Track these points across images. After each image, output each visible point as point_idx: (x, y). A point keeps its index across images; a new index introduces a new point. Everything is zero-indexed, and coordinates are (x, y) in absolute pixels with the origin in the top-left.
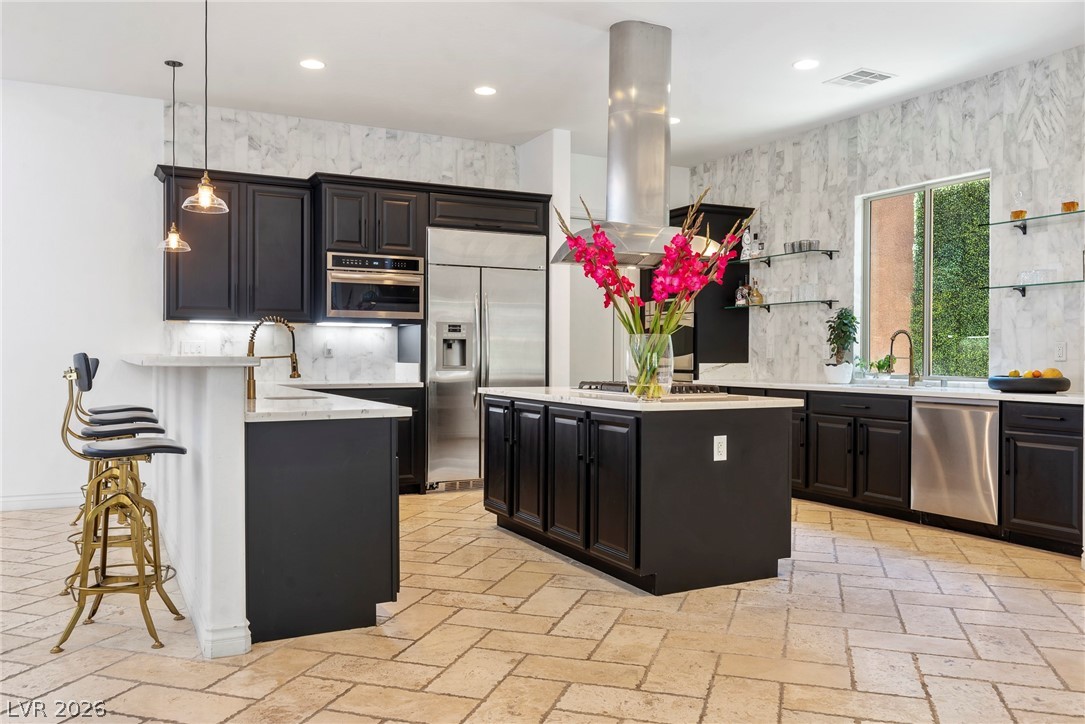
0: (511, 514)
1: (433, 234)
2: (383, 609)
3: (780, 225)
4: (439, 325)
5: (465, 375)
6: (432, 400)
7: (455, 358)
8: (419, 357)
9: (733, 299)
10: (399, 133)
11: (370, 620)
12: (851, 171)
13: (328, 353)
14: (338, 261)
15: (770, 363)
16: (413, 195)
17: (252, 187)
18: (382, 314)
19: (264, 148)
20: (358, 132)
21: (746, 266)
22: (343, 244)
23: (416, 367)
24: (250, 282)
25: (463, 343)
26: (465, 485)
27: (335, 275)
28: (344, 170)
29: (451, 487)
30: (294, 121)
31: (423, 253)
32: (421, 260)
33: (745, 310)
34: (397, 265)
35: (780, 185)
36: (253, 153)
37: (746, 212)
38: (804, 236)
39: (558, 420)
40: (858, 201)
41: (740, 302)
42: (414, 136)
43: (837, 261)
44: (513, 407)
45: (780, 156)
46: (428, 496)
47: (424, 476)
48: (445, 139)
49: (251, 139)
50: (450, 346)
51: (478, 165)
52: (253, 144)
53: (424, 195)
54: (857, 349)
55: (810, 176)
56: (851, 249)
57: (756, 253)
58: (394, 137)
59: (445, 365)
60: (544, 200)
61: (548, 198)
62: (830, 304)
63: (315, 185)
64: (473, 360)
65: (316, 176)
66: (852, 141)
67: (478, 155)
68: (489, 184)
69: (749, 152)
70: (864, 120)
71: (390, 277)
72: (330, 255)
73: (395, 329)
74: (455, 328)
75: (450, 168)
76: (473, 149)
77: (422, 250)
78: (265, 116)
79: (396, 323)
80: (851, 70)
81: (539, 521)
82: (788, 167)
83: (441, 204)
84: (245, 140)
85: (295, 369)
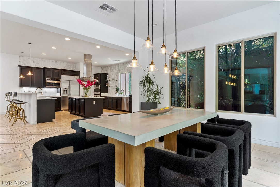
0: (72, 112)
1: (62, 76)
2: (53, 120)
3: (111, 76)
4: (63, 88)
5: (67, 95)
6: (62, 99)
7: (66, 93)
8: (60, 93)
9: (106, 85)
10: (57, 61)
11: (52, 121)
12: (118, 70)
13: (46, 92)
14: (47, 80)
15: (110, 93)
16: (59, 71)
17: (34, 69)
18: (55, 87)
19: (36, 63)
20: (51, 61)
21: (107, 81)
22: (48, 77)
23: (60, 94)
24: (33, 82)
25: (67, 91)
26: (67, 110)
27: (47, 81)
28: (49, 67)
29: (65, 110)
30: (40, 59)
31: (61, 79)
32: (60, 79)
33: (107, 87)
34: (57, 80)
35: (111, 71)
36: (34, 64)
37: (108, 74)
38: (114, 78)
39: (77, 100)
40: (119, 74)
41: (106, 86)
42: (60, 62)
43: (117, 81)
44: (72, 99)
45: (111, 67)
46: (61, 112)
47: (61, 109)
48: (65, 62)
49: (33, 61)
50: (65, 91)
51: (69, 66)
52: (34, 62)
53: (61, 71)
54: (119, 92)
55: (114, 70)
56: (118, 80)
57: (108, 79)
58: (57, 62)
59: (64, 94)
60: (79, 72)
61: (80, 71)
62: (116, 86)
63: (44, 69)
64: (68, 93)
65: (44, 68)
66: (118, 67)
67: (70, 65)
68: (71, 69)
69: (108, 66)
70: (120, 64)
71: (56, 82)
72: (46, 79)
73: (57, 89)
74: (65, 89)
75: (65, 67)
76: (69, 64)
77: (60, 78)
78: (36, 58)
79: (56, 88)
80: (115, 60)
81: (75, 112)
82: (112, 69)
83: (63, 72)
84: (33, 62)
85: (42, 94)
